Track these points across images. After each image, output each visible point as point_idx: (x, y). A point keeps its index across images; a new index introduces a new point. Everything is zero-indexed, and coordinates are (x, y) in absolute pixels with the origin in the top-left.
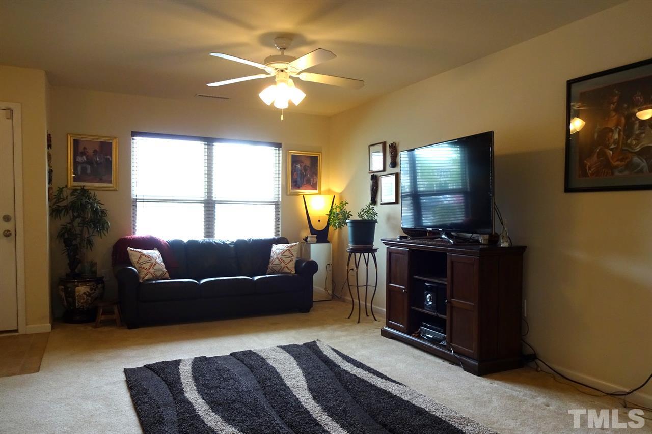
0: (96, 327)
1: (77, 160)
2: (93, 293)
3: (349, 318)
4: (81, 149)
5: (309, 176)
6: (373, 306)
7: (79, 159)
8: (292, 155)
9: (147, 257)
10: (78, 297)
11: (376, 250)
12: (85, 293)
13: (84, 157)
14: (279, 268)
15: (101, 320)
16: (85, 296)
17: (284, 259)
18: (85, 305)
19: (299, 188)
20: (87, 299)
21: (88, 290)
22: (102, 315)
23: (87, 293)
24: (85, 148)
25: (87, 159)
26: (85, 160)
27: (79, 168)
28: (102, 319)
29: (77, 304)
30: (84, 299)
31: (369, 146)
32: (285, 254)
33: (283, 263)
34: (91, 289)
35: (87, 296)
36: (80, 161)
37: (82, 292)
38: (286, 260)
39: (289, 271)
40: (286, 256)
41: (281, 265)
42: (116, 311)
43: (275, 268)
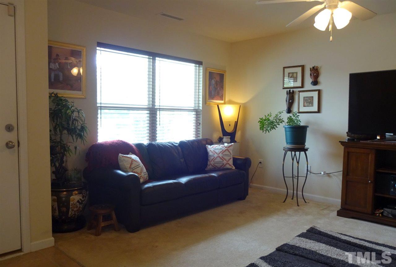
0: (97, 234)
1: (51, 67)
2: (85, 200)
3: (284, 202)
4: (54, 56)
5: (218, 89)
6: (304, 194)
7: (52, 66)
8: (210, 72)
9: (137, 162)
10: (72, 206)
11: (307, 150)
12: (78, 202)
13: (57, 64)
14: (221, 164)
15: (102, 227)
16: (78, 204)
17: (225, 157)
18: (76, 213)
19: (213, 99)
20: (80, 207)
21: (81, 198)
22: (102, 222)
23: (80, 201)
24: (57, 55)
25: (59, 66)
26: (58, 67)
27: (53, 75)
28: (103, 225)
29: (70, 213)
30: (77, 207)
31: (284, 68)
32: (225, 153)
33: (225, 161)
34: (83, 197)
35: (80, 204)
36: (53, 68)
37: (76, 201)
38: (227, 158)
39: (230, 167)
40: (226, 155)
41: (223, 162)
42: (114, 216)
43: (216, 165)
